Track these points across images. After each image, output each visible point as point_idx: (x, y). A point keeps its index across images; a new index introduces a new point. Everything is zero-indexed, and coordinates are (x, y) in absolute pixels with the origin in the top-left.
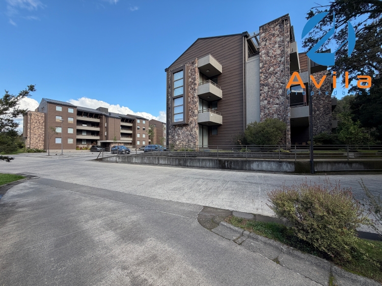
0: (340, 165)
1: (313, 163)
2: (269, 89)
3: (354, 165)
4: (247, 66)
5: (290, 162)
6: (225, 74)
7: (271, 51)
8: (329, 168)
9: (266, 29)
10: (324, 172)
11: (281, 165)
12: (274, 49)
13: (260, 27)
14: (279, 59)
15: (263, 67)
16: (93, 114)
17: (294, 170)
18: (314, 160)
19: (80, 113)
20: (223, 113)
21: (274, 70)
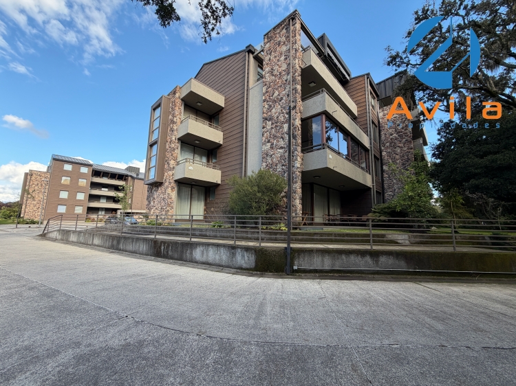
0: (352, 257)
1: (289, 251)
2: (272, 124)
3: (383, 259)
4: (251, 92)
5: (247, 249)
6: (227, 108)
7: (276, 68)
8: (327, 263)
9: (272, 37)
10: (315, 271)
11: (234, 255)
12: (279, 63)
13: (265, 36)
14: (285, 78)
15: (267, 92)
16: (116, 174)
17: (253, 265)
18: (292, 245)
19: (97, 173)
20: (223, 166)
21: (279, 95)
